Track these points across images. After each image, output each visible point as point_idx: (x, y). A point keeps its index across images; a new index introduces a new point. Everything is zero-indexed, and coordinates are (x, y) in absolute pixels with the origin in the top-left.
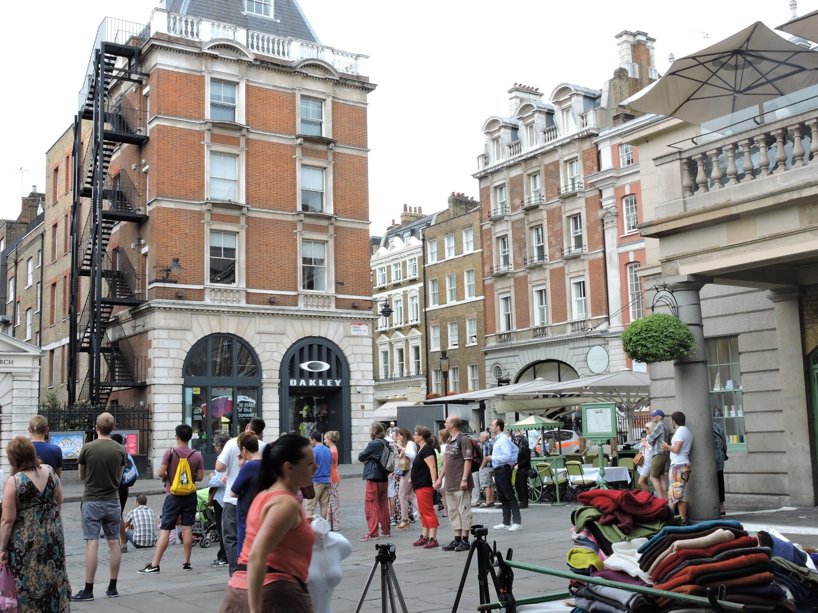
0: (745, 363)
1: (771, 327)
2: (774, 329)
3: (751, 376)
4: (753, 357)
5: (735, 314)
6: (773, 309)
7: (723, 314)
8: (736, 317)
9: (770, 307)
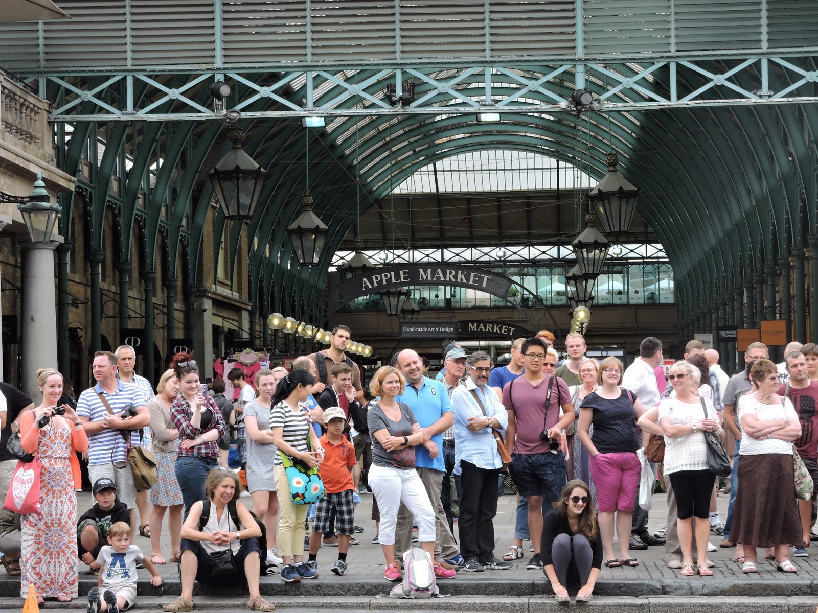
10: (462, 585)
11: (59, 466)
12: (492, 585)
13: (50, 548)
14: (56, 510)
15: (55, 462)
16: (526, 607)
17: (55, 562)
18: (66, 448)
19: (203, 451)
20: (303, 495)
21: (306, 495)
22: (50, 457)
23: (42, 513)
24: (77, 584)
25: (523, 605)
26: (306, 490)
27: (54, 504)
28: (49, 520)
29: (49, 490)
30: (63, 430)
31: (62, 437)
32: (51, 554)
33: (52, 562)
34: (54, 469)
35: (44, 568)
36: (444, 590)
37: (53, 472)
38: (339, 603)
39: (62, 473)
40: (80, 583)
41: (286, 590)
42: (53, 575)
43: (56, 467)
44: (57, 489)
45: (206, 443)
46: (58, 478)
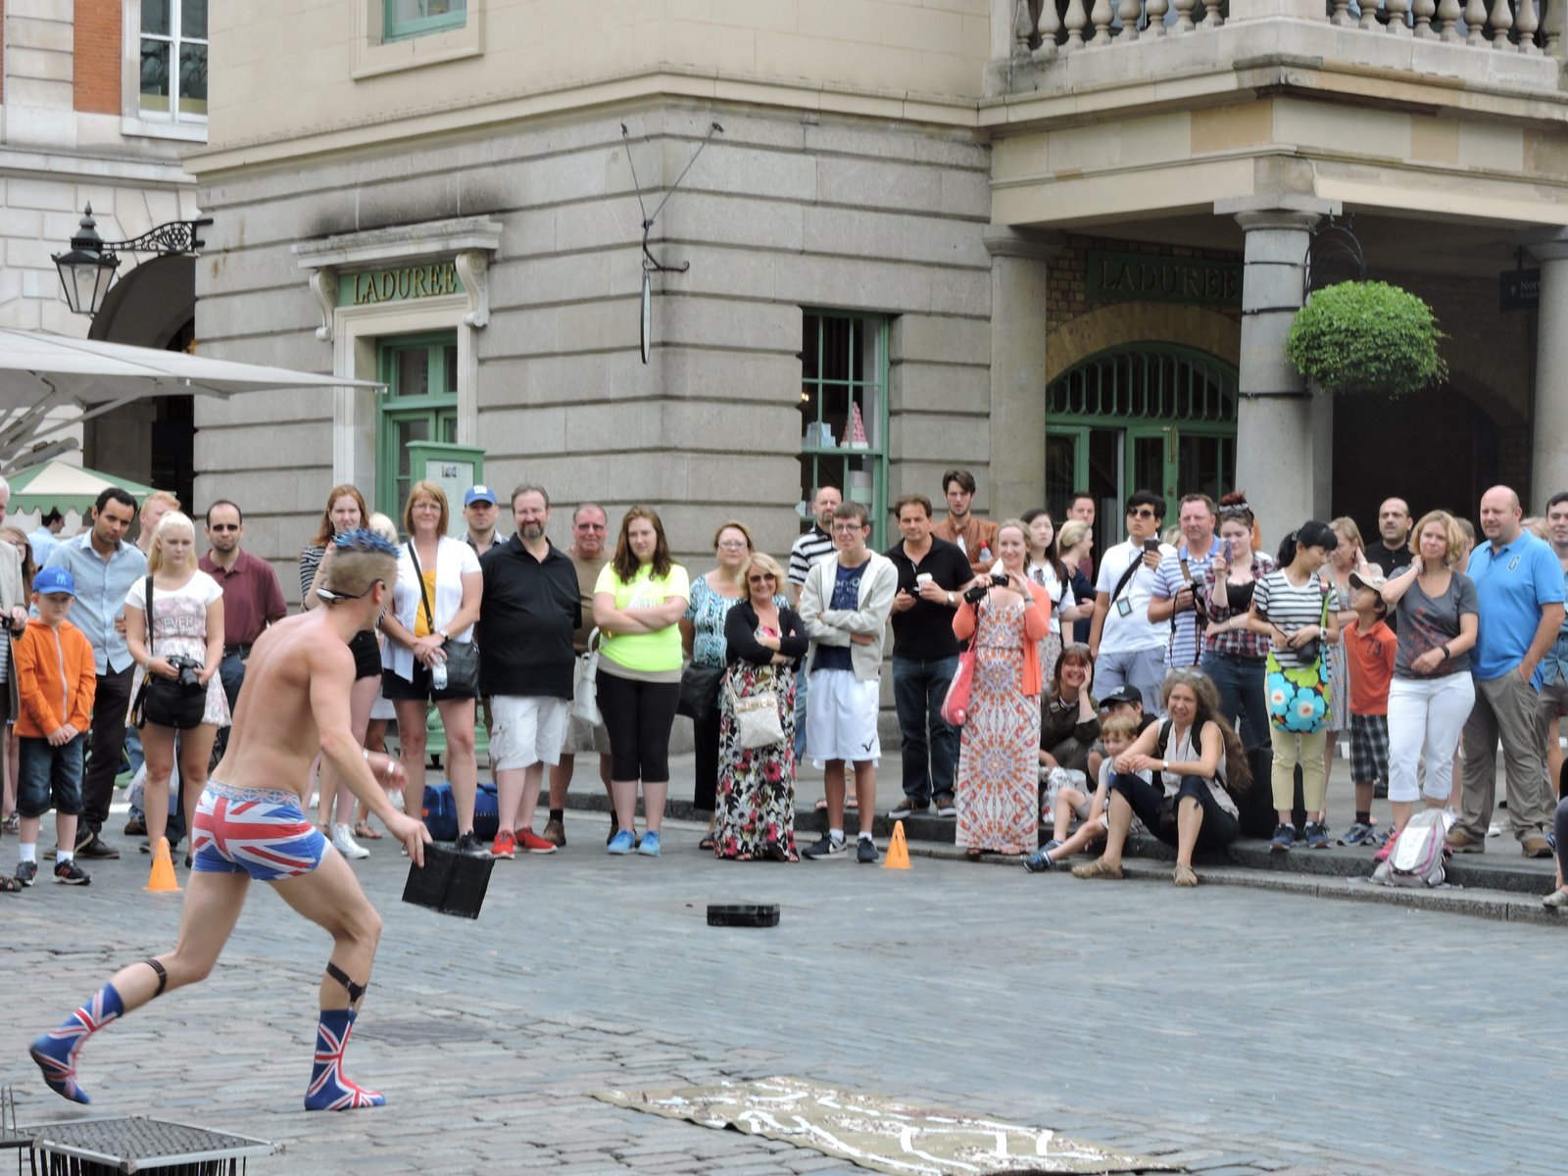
0: (916, 387)
1: (978, 312)
2: (987, 319)
3: (924, 423)
4: (935, 375)
5: (898, 261)
6: (988, 270)
7: (874, 253)
8: (902, 269)
9: (980, 263)
10: (1477, 872)
11: (998, 660)
12: (1513, 875)
13: (987, 777)
14: (997, 723)
15: (994, 654)
16: (1504, 910)
17: (994, 799)
18: (1013, 634)
19: (1229, 644)
20: (1283, 717)
21: (1287, 718)
22: (987, 646)
23: (977, 725)
24: (1036, 832)
25: (1501, 907)
26: (1288, 709)
27: (993, 714)
28: (986, 736)
29: (986, 694)
30: (1012, 608)
31: (1008, 619)
32: (989, 786)
33: (991, 798)
34: (989, 663)
35: (980, 806)
36: (1452, 877)
37: (988, 668)
38: (1283, 884)
39: (1002, 670)
40: (1040, 831)
41: (1271, 862)
42: (991, 818)
43: (993, 660)
44: (997, 692)
45: (1235, 632)
46: (997, 676)
